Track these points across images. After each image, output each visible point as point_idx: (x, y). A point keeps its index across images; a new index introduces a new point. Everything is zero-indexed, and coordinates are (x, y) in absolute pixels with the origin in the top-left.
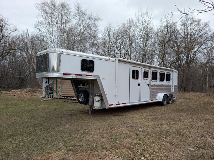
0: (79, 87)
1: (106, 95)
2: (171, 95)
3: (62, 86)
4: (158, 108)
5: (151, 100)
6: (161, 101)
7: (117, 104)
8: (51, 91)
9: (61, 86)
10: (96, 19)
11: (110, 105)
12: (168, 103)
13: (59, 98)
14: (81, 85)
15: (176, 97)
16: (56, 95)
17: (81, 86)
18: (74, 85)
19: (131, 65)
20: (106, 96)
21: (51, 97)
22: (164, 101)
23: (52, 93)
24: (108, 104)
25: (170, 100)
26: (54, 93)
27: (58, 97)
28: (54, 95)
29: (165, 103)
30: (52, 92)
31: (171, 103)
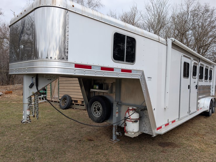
0: (92, 90)
3: (59, 85)
5: (198, 110)
6: (208, 110)
7: (166, 125)
8: (44, 90)
9: (57, 85)
10: (97, 5)
13: (55, 102)
14: (97, 87)
16: (50, 96)
17: (96, 90)
18: (83, 87)
19: (182, 54)
21: (43, 99)
23: (45, 94)
26: (48, 94)
27: (53, 100)
28: (47, 96)
30: (45, 92)
31: (214, 111)
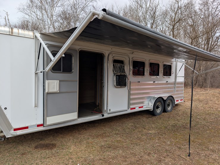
1: (3, 109)
2: (171, 98)
5: (131, 109)
6: (151, 109)
7: (38, 126)
11: (15, 130)
12: (164, 111)
20: (5, 111)
24: (11, 127)
25: (169, 105)
29: (159, 111)
31: (170, 110)
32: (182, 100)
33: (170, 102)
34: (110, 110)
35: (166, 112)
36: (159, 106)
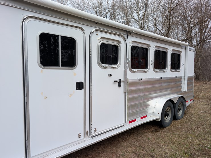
2: (182, 99)
4: (149, 135)
5: (130, 122)
6: (158, 119)
12: (175, 118)
15: (191, 99)
22: (166, 115)
25: (179, 110)
29: (168, 119)
31: (181, 116)
32: (192, 100)
33: (180, 105)
34: (95, 130)
35: (176, 120)
36: (168, 113)
